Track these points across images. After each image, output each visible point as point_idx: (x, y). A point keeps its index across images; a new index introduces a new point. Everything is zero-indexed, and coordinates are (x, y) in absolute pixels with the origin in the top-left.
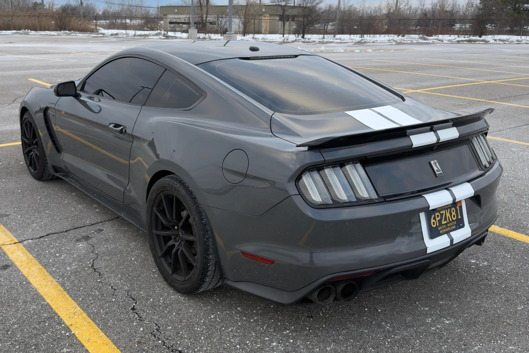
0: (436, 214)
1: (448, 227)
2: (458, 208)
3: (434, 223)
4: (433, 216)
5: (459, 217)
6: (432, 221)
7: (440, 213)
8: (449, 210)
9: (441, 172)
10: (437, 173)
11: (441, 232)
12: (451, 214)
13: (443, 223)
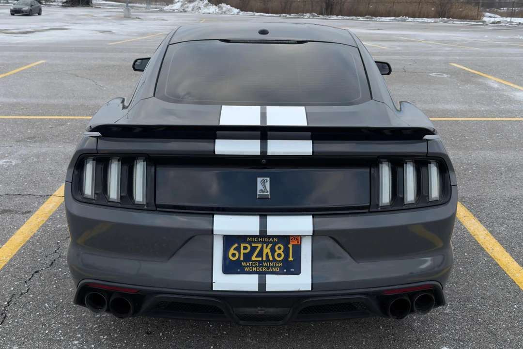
0: (242, 245)
1: (263, 266)
2: (290, 246)
3: (234, 255)
4: (236, 245)
5: (291, 259)
6: (232, 251)
7: (251, 245)
8: (270, 245)
9: (268, 193)
10: (258, 193)
11: (246, 269)
12: (273, 250)
13: (254, 258)
